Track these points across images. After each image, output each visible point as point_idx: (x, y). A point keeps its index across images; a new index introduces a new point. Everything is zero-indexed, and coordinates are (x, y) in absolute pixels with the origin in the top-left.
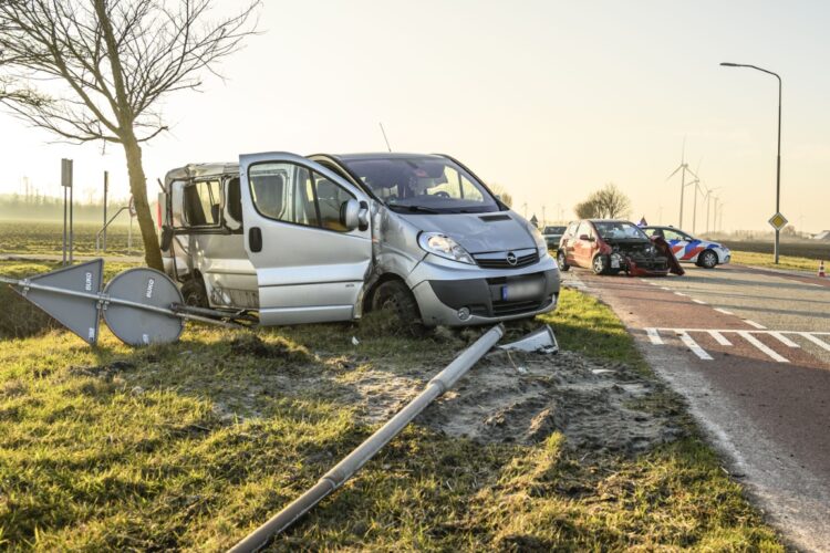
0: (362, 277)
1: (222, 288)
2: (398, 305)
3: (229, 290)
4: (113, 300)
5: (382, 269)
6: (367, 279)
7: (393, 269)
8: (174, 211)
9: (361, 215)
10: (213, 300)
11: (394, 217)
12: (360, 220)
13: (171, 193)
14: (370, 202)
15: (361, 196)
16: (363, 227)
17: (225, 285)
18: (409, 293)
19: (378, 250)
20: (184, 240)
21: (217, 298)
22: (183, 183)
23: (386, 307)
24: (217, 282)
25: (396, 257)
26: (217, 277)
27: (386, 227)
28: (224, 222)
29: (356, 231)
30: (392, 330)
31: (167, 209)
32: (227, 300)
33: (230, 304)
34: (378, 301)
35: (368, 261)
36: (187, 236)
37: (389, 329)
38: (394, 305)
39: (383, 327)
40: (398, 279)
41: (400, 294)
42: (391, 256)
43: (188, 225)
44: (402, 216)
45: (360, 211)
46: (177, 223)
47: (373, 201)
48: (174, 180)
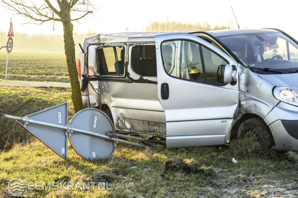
0: (232, 116)
1: (125, 118)
2: (257, 136)
3: (130, 120)
4: (75, 130)
5: (245, 111)
6: (235, 117)
7: (254, 111)
8: (89, 65)
9: (233, 75)
10: (118, 126)
11: (254, 76)
12: (232, 78)
13: (87, 53)
14: (238, 66)
15: (232, 62)
16: (233, 83)
17: (127, 116)
18: (266, 128)
19: (243, 98)
20: (95, 84)
21: (120, 125)
22: (96, 46)
23: (249, 136)
24: (121, 114)
25: (256, 103)
26: (122, 111)
27: (248, 83)
28: (127, 74)
29: (229, 86)
30: (256, 153)
31: (85, 64)
32: (128, 126)
33: (130, 129)
34: (242, 132)
35: (236, 106)
36: (97, 82)
37: (254, 152)
38: (255, 135)
39: (249, 150)
40: (258, 119)
41: (260, 128)
42: (252, 102)
43: (98, 74)
44: (260, 75)
45: (232, 72)
46: (91, 73)
47: (239, 64)
48: (90, 45)
